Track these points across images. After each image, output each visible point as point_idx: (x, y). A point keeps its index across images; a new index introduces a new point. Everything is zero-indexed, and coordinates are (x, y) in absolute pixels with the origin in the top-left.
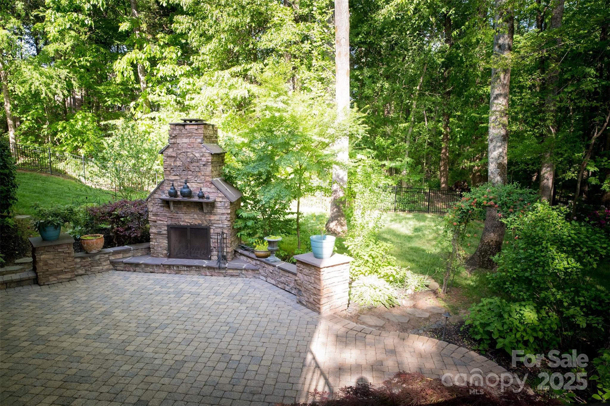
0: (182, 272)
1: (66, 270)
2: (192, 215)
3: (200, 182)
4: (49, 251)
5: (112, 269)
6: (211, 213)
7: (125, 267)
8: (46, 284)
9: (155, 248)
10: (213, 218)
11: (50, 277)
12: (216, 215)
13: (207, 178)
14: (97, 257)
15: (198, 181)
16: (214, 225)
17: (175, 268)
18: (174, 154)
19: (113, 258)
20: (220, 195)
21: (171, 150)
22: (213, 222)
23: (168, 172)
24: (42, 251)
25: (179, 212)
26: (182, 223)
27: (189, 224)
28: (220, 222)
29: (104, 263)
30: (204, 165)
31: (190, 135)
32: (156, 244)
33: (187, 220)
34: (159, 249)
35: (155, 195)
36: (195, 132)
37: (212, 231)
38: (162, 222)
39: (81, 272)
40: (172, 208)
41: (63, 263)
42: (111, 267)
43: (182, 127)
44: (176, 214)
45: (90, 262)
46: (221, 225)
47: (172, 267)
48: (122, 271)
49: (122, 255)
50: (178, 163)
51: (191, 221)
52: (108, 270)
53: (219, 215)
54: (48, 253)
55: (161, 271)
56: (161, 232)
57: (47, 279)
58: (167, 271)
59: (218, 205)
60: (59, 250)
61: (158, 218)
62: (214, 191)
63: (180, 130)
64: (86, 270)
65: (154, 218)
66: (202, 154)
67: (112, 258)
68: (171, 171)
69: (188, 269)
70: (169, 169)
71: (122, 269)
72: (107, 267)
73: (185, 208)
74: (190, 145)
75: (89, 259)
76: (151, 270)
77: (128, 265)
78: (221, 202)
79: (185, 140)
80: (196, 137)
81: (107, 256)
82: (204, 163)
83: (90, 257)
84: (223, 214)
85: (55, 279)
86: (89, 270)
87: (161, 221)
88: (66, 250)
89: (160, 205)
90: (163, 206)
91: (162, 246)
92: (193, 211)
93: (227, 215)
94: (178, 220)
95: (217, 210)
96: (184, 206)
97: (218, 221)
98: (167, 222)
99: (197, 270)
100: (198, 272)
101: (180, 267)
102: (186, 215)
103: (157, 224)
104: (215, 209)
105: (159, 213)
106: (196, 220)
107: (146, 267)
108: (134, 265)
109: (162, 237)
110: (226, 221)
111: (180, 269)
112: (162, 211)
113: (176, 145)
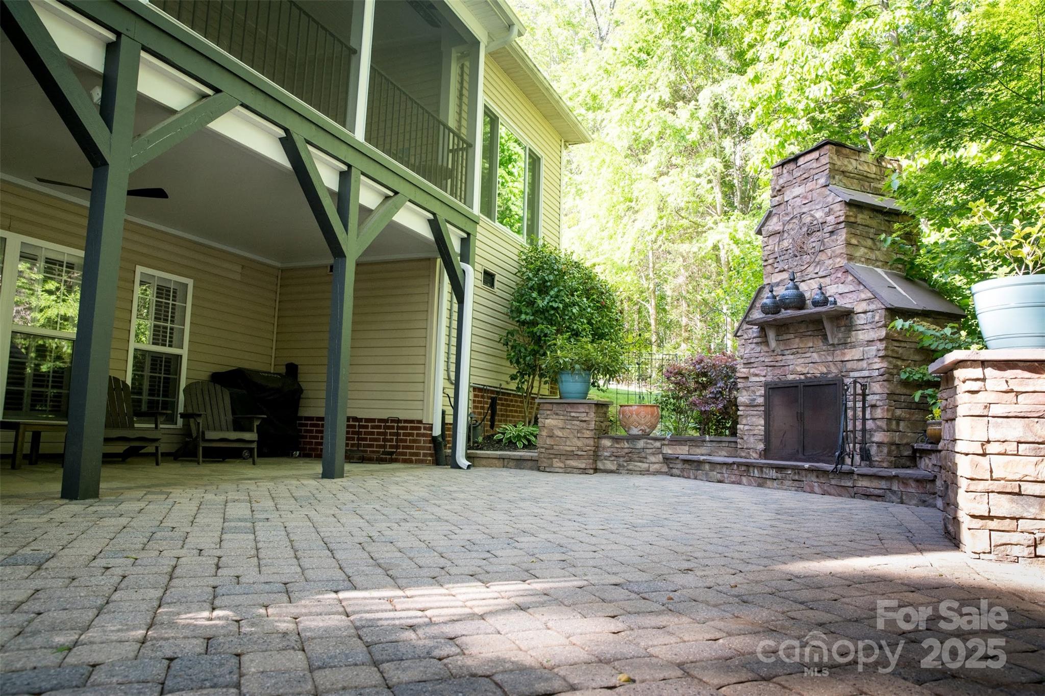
0: (769, 483)
1: (580, 453)
2: (809, 355)
3: (824, 274)
4: (557, 414)
5: (666, 473)
6: (845, 344)
7: (684, 470)
8: (547, 469)
9: (745, 438)
10: (849, 355)
11: (555, 460)
12: (854, 347)
13: (839, 259)
14: (641, 444)
15: (821, 274)
16: (851, 374)
18: (779, 228)
19: (670, 452)
20: (863, 296)
21: (775, 219)
22: (849, 365)
23: (769, 267)
24: (549, 412)
25: (786, 352)
26: (791, 377)
27: (802, 377)
28: (864, 364)
29: (652, 459)
30: (832, 232)
31: (805, 175)
32: (746, 427)
33: (799, 369)
36: (815, 165)
38: (757, 379)
39: (610, 465)
40: (773, 344)
41: (576, 439)
42: (665, 469)
43: (792, 166)
44: (780, 358)
45: (626, 451)
46: (865, 373)
48: (678, 477)
49: (687, 448)
50: (786, 244)
51: (806, 370)
52: (657, 473)
53: (862, 345)
54: (557, 417)
55: (733, 478)
56: (754, 400)
57: (549, 461)
58: (744, 480)
59: (860, 320)
60: (573, 414)
61: (752, 370)
62: (851, 288)
63: (790, 172)
64: (619, 465)
65: (744, 370)
66: (827, 210)
67: (668, 450)
69: (779, 475)
70: (770, 261)
71: (678, 473)
72: (657, 466)
73: (797, 340)
74: (806, 198)
75: (626, 445)
76: (718, 476)
77: (687, 466)
78: (865, 312)
79: (798, 190)
80: (816, 177)
81: (658, 444)
82: (830, 229)
83: (628, 442)
84: (870, 342)
85: (562, 465)
86: (624, 466)
87: (756, 375)
88: (583, 416)
89: (755, 340)
90: (761, 343)
91: (755, 432)
92: (811, 345)
93: (878, 343)
94: (785, 371)
95: (857, 335)
96: (796, 337)
97: (860, 363)
98: (765, 376)
99: (796, 477)
100: (796, 483)
101: (764, 470)
102: (799, 356)
103: (749, 384)
104: (854, 333)
105: (752, 361)
106: (816, 365)
107: (711, 470)
108: (695, 464)
109: (755, 413)
110: (877, 360)
111: (764, 476)
112: (757, 355)
113: (782, 206)
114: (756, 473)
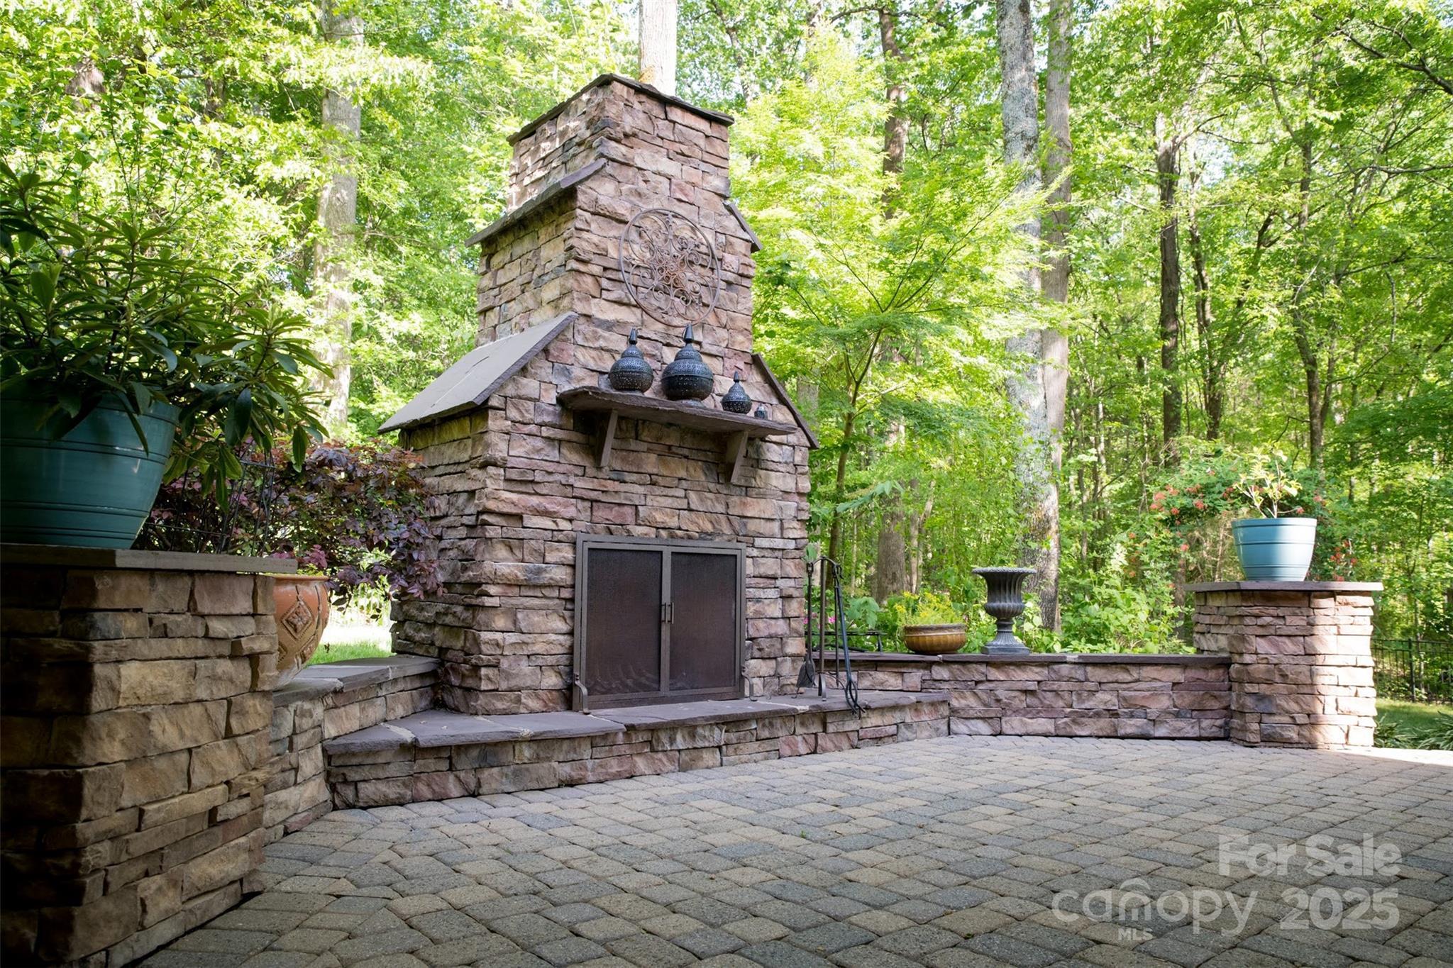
0: (707, 756)
2: (681, 493)
3: (714, 350)
6: (747, 489)
7: (415, 777)
9: (505, 664)
10: (755, 508)
12: (764, 496)
13: (740, 338)
16: (758, 542)
17: (679, 737)
21: (610, 187)
22: (753, 526)
23: (589, 280)
25: (628, 477)
26: (639, 531)
27: (664, 534)
28: (776, 528)
30: (729, 284)
31: (684, 149)
32: (512, 638)
33: (659, 517)
34: (525, 667)
35: (524, 381)
36: (702, 143)
37: (749, 568)
38: (548, 523)
42: (323, 792)
43: (656, 110)
44: (617, 486)
46: (779, 543)
47: (664, 737)
48: (401, 803)
50: (638, 251)
51: (673, 522)
53: (774, 497)
55: (614, 766)
56: (539, 571)
59: (773, 453)
61: (535, 500)
63: (650, 117)
65: (510, 497)
66: (723, 239)
67: (332, 727)
68: (605, 283)
69: (733, 737)
70: (596, 270)
71: (392, 791)
72: (313, 788)
73: (653, 457)
76: (566, 770)
77: (431, 763)
78: (780, 444)
80: (703, 167)
82: (731, 277)
84: (785, 494)
87: (545, 514)
89: (546, 432)
90: (560, 441)
91: (538, 648)
92: (683, 474)
93: (797, 498)
94: (622, 515)
95: (768, 477)
96: (649, 451)
97: (769, 524)
98: (571, 520)
99: (766, 734)
100: (767, 745)
101: (700, 730)
102: (657, 490)
103: (524, 533)
104: (762, 472)
105: (538, 477)
106: (693, 515)
107: (538, 759)
108: (475, 753)
109: (536, 602)
110: (795, 524)
111: (700, 744)
112: (551, 467)
113: (631, 172)
114: (680, 742)
